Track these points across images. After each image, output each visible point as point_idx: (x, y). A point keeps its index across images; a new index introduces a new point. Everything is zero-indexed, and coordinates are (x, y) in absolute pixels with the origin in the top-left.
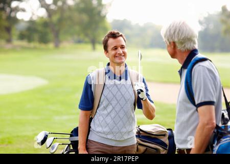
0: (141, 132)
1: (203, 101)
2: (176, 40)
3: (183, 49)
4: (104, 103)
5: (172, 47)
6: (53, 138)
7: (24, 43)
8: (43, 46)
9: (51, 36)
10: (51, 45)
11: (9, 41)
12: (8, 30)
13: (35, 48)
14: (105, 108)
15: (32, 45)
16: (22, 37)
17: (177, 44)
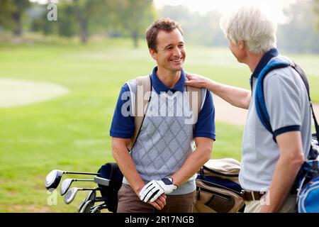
0: (205, 171)
1: (284, 126)
2: (247, 38)
3: (257, 51)
4: (148, 129)
5: (241, 47)
6: (71, 180)
7: (38, 36)
8: (64, 40)
9: (76, 27)
10: (76, 40)
11: (17, 32)
12: (16, 17)
13: (53, 44)
14: (150, 137)
15: (50, 38)
16: (36, 27)
17: (248, 44)
